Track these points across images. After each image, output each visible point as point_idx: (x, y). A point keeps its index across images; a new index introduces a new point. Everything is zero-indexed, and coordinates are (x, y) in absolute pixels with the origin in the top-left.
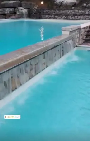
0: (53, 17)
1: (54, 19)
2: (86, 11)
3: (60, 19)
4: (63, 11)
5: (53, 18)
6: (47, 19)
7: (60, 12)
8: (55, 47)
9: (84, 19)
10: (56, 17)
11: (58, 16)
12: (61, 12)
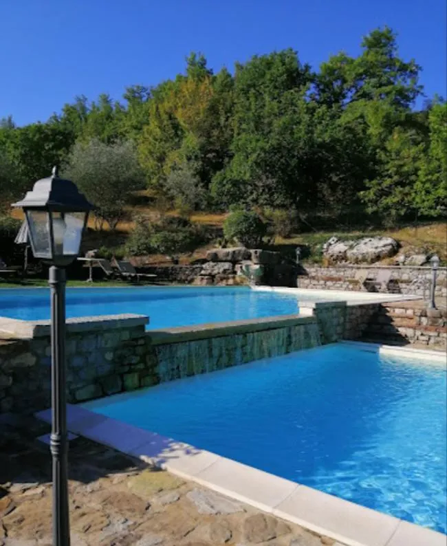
0: (322, 285)
1: (323, 288)
2: (403, 273)
3: (338, 289)
4: (345, 271)
5: (320, 287)
6: (307, 287)
7: (338, 274)
8: (269, 329)
9: (395, 291)
10: (329, 283)
11: (334, 282)
12: (342, 274)
